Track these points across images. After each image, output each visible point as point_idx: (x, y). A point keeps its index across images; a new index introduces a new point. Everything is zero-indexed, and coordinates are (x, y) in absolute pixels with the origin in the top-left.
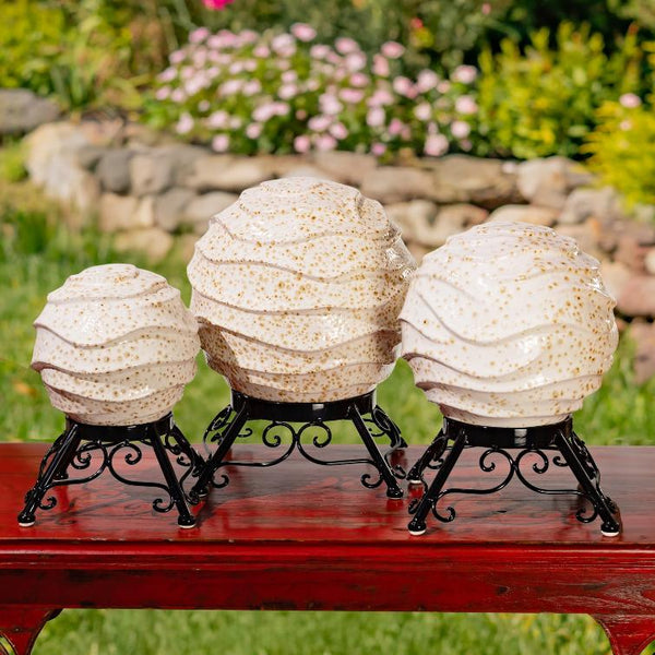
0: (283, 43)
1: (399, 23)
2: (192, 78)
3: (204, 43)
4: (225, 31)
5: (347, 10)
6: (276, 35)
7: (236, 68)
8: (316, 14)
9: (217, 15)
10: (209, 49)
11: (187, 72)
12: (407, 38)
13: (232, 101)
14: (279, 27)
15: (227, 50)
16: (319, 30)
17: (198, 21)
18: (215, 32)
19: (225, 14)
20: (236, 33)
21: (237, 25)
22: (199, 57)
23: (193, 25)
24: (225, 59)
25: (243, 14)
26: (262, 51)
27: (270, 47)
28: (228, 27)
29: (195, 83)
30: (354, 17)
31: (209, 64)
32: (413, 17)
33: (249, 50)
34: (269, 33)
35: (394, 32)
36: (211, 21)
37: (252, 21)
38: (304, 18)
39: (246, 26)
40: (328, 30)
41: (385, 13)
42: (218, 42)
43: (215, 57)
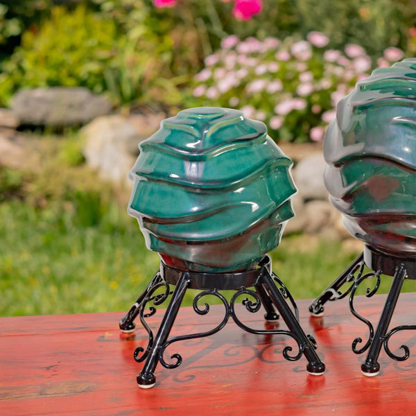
0: (301, 48)
1: (399, 31)
2: (224, 78)
3: (234, 48)
4: (251, 39)
5: (355, 21)
6: (295, 42)
7: (261, 70)
8: (329, 24)
9: (244, 25)
10: (238, 54)
11: (219, 73)
12: (406, 44)
13: (257, 97)
14: (297, 35)
15: (254, 55)
16: (331, 37)
17: (229, 30)
18: (243, 39)
19: (252, 24)
20: (261, 40)
21: (262, 33)
22: (230, 60)
23: (224, 33)
24: (252, 62)
25: (267, 24)
26: (283, 55)
27: (290, 51)
28: (254, 35)
29: (226, 83)
30: (361, 26)
31: (238, 67)
32: (410, 26)
33: (271, 55)
34: (289, 40)
35: (394, 39)
36: (240, 30)
37: (275, 30)
38: (318, 27)
39: (270, 34)
40: (339, 37)
41: (387, 23)
42: (245, 47)
43: (243, 60)
